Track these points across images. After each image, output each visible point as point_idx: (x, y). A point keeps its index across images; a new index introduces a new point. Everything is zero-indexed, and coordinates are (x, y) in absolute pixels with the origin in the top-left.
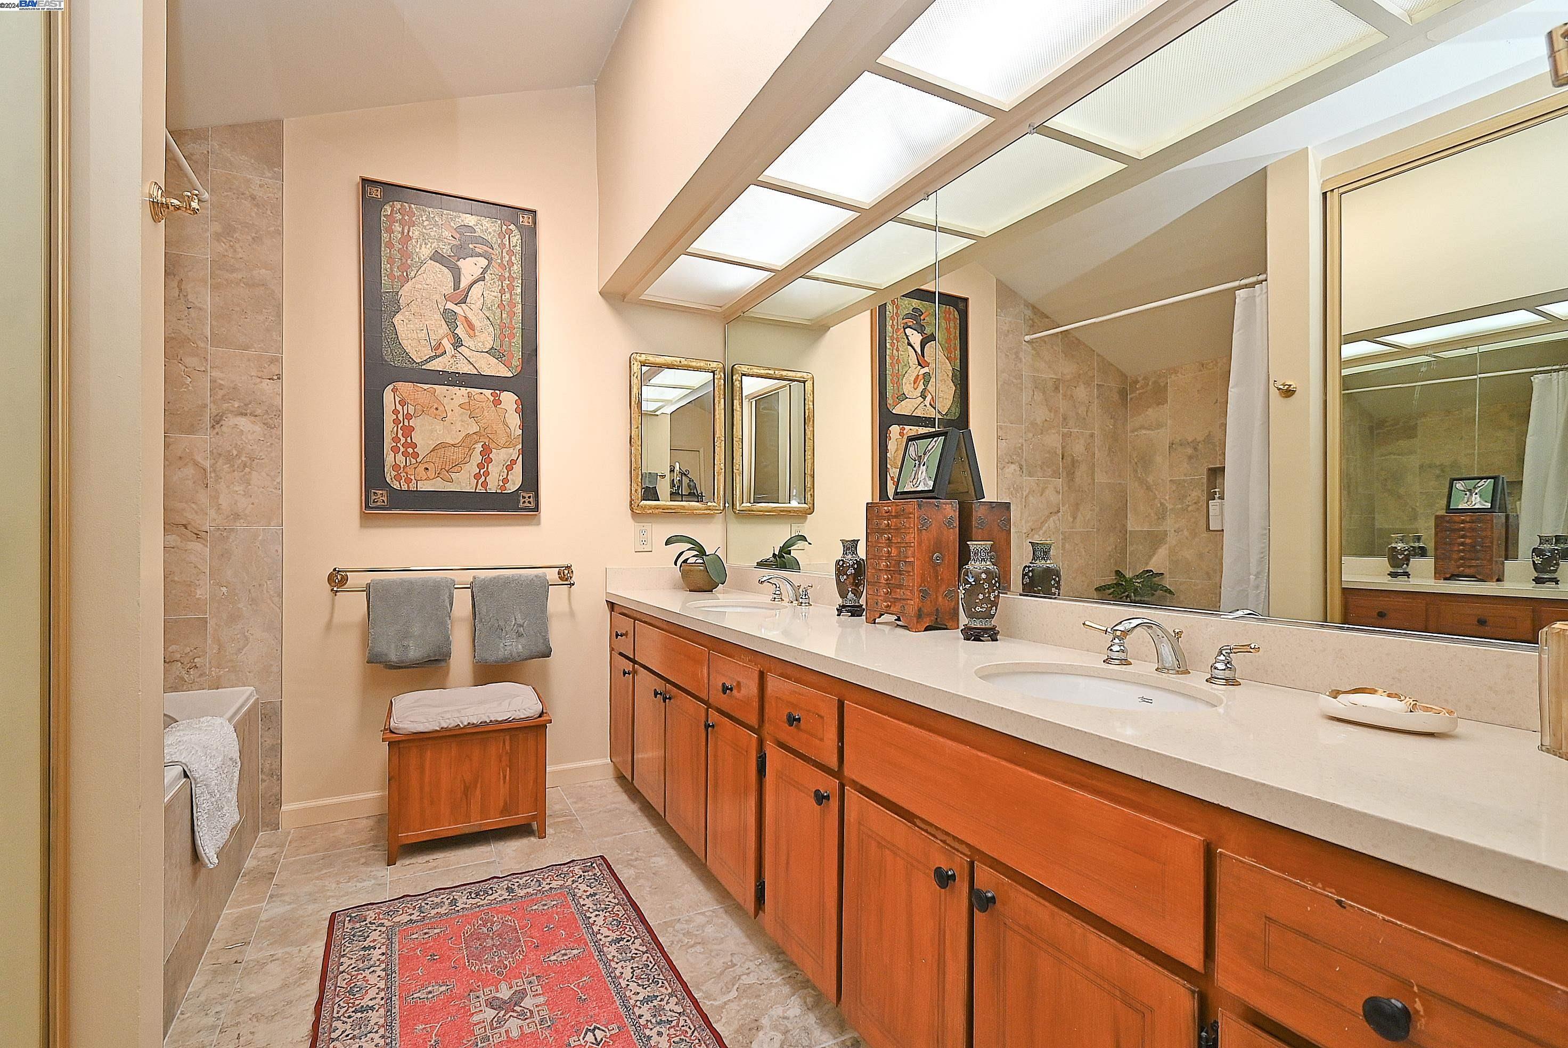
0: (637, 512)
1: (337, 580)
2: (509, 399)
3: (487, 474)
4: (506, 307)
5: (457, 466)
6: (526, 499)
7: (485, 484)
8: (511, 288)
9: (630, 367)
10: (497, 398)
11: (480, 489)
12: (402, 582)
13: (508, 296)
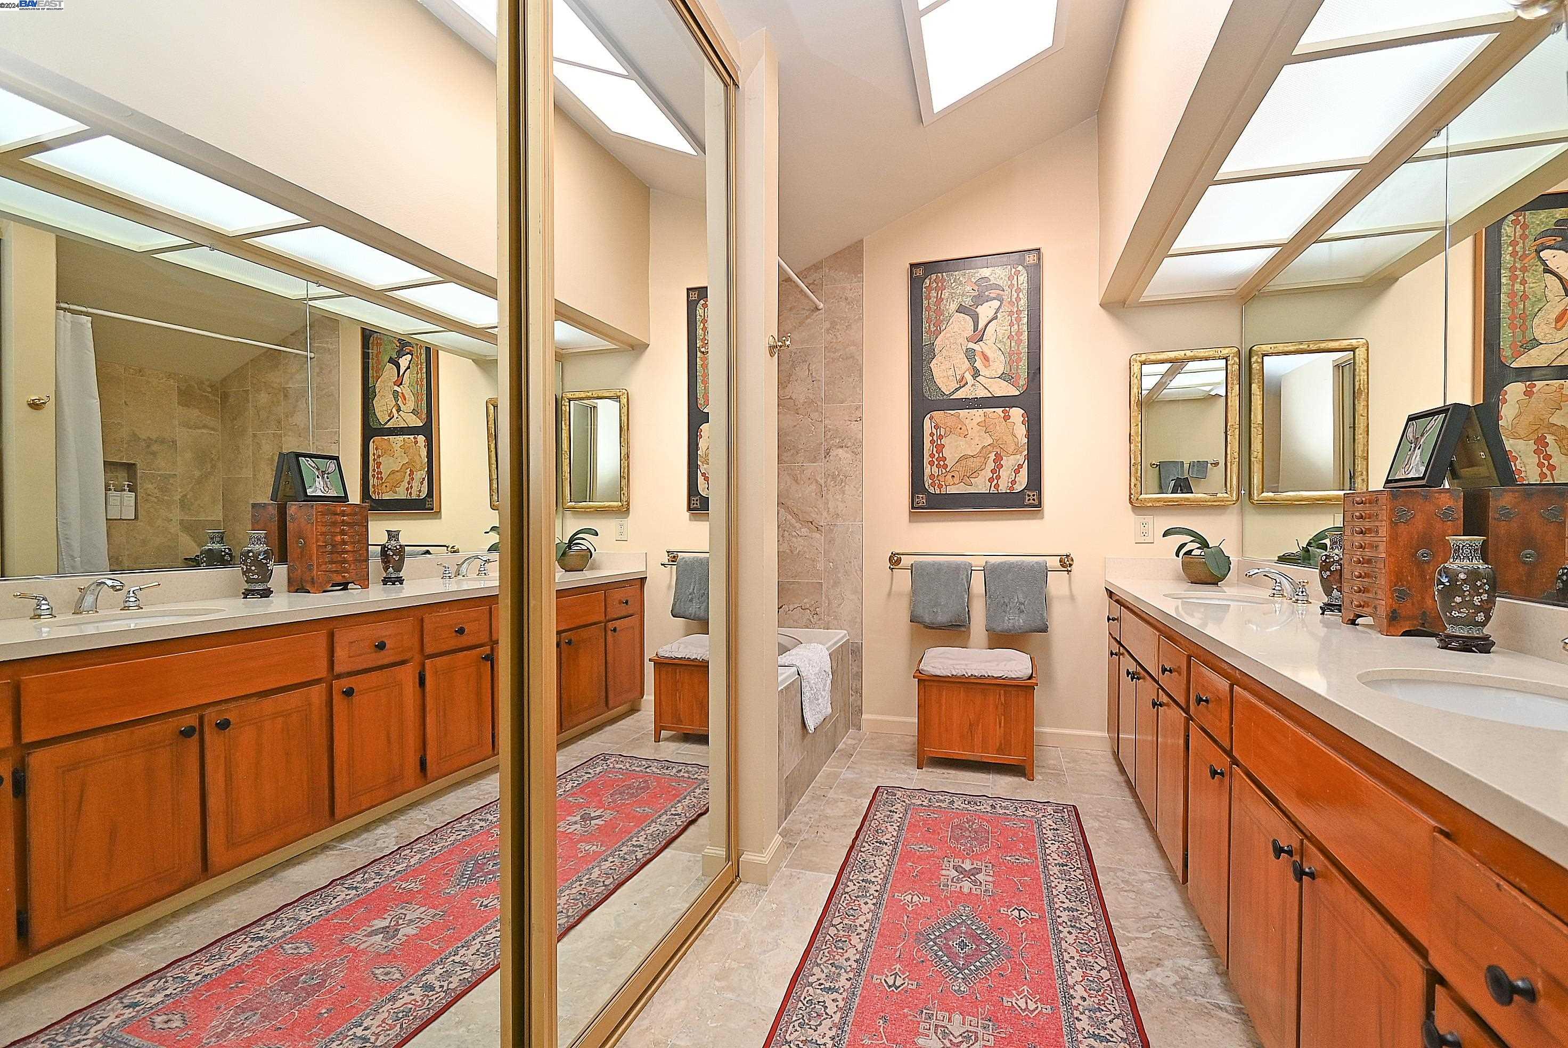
0: (1136, 505)
1: (895, 560)
2: (1017, 414)
3: (998, 477)
4: (1015, 336)
5: (975, 472)
6: (1031, 497)
7: (997, 486)
8: (1019, 320)
9: (1130, 368)
10: (1007, 414)
11: (993, 490)
12: (933, 564)
13: (1016, 327)
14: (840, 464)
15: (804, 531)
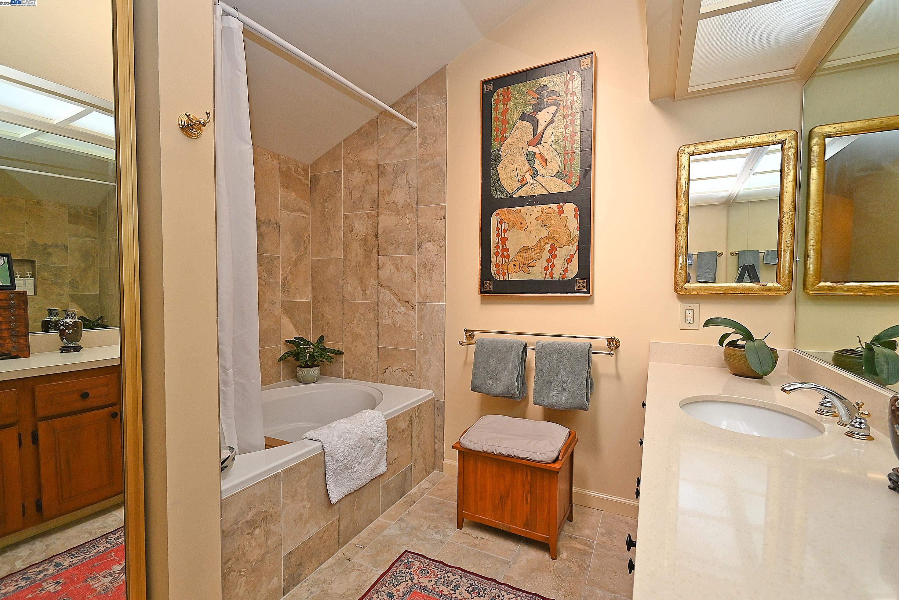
0: (681, 293)
2: (570, 208)
3: (553, 266)
4: (569, 137)
5: (533, 262)
6: (581, 284)
7: (551, 274)
8: (573, 121)
9: (678, 159)
10: (561, 209)
11: (548, 278)
13: (570, 129)
14: (429, 255)
15: (403, 309)
